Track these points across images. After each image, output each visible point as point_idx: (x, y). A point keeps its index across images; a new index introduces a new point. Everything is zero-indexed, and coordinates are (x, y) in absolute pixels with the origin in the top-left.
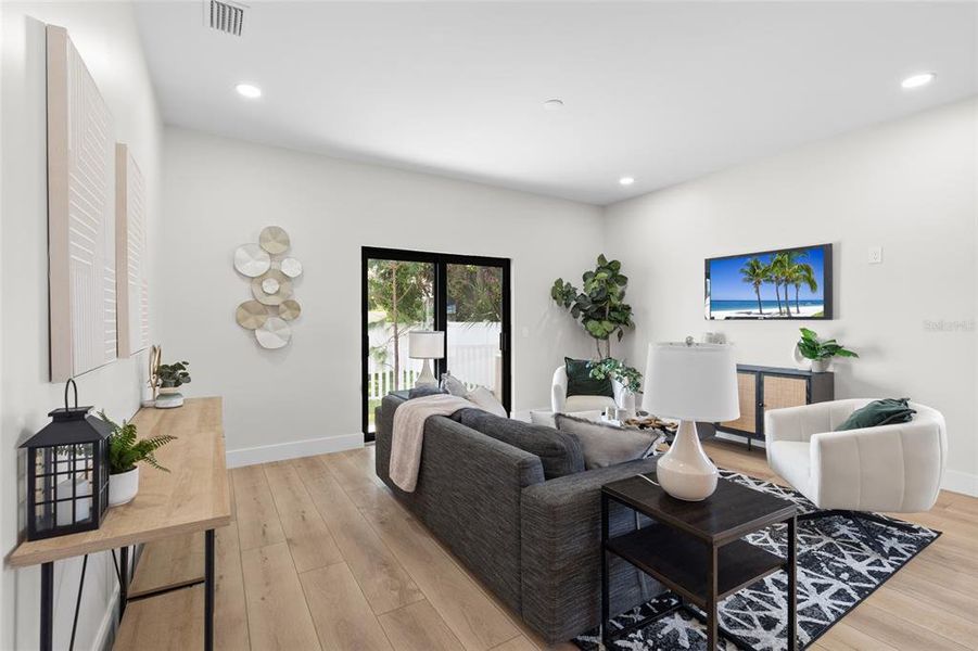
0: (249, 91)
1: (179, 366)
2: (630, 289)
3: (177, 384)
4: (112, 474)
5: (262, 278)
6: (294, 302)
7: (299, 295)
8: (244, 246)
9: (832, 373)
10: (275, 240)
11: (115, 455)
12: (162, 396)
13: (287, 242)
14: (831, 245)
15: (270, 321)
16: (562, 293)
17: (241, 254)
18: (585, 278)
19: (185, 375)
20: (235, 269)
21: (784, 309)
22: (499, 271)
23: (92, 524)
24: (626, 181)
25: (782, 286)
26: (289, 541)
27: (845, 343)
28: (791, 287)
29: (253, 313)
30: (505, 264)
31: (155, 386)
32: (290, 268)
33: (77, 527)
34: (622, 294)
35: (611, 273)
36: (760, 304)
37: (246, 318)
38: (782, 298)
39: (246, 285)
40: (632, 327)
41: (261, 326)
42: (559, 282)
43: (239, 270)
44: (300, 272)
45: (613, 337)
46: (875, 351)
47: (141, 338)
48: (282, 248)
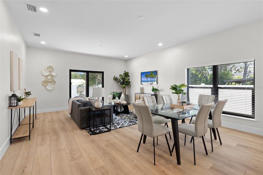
0: (43, 43)
1: (29, 92)
2: (130, 78)
3: (29, 95)
4: (19, 102)
5: (48, 76)
6: (54, 81)
7: (55, 79)
8: (44, 70)
9: (157, 95)
10: (50, 69)
11: (19, 100)
12: (26, 97)
13: (53, 69)
14: (157, 71)
15: (50, 84)
16: (115, 79)
17: (43, 71)
18: (120, 76)
19: (30, 94)
20: (42, 74)
21: (152, 82)
22: (101, 74)
23: (16, 106)
24: (126, 56)
25: (151, 78)
26: (48, 121)
27: (159, 89)
28: (153, 78)
29: (45, 83)
30: (103, 73)
31: (25, 95)
32: (53, 74)
33: (14, 106)
34: (129, 79)
35: (127, 74)
36: (148, 81)
37: (44, 84)
38: (151, 80)
39: (44, 77)
40: (130, 86)
41: (47, 85)
42: (115, 76)
43: (43, 74)
44: (55, 75)
45: (127, 88)
46: (162, 90)
47: (22, 87)
48: (52, 70)
